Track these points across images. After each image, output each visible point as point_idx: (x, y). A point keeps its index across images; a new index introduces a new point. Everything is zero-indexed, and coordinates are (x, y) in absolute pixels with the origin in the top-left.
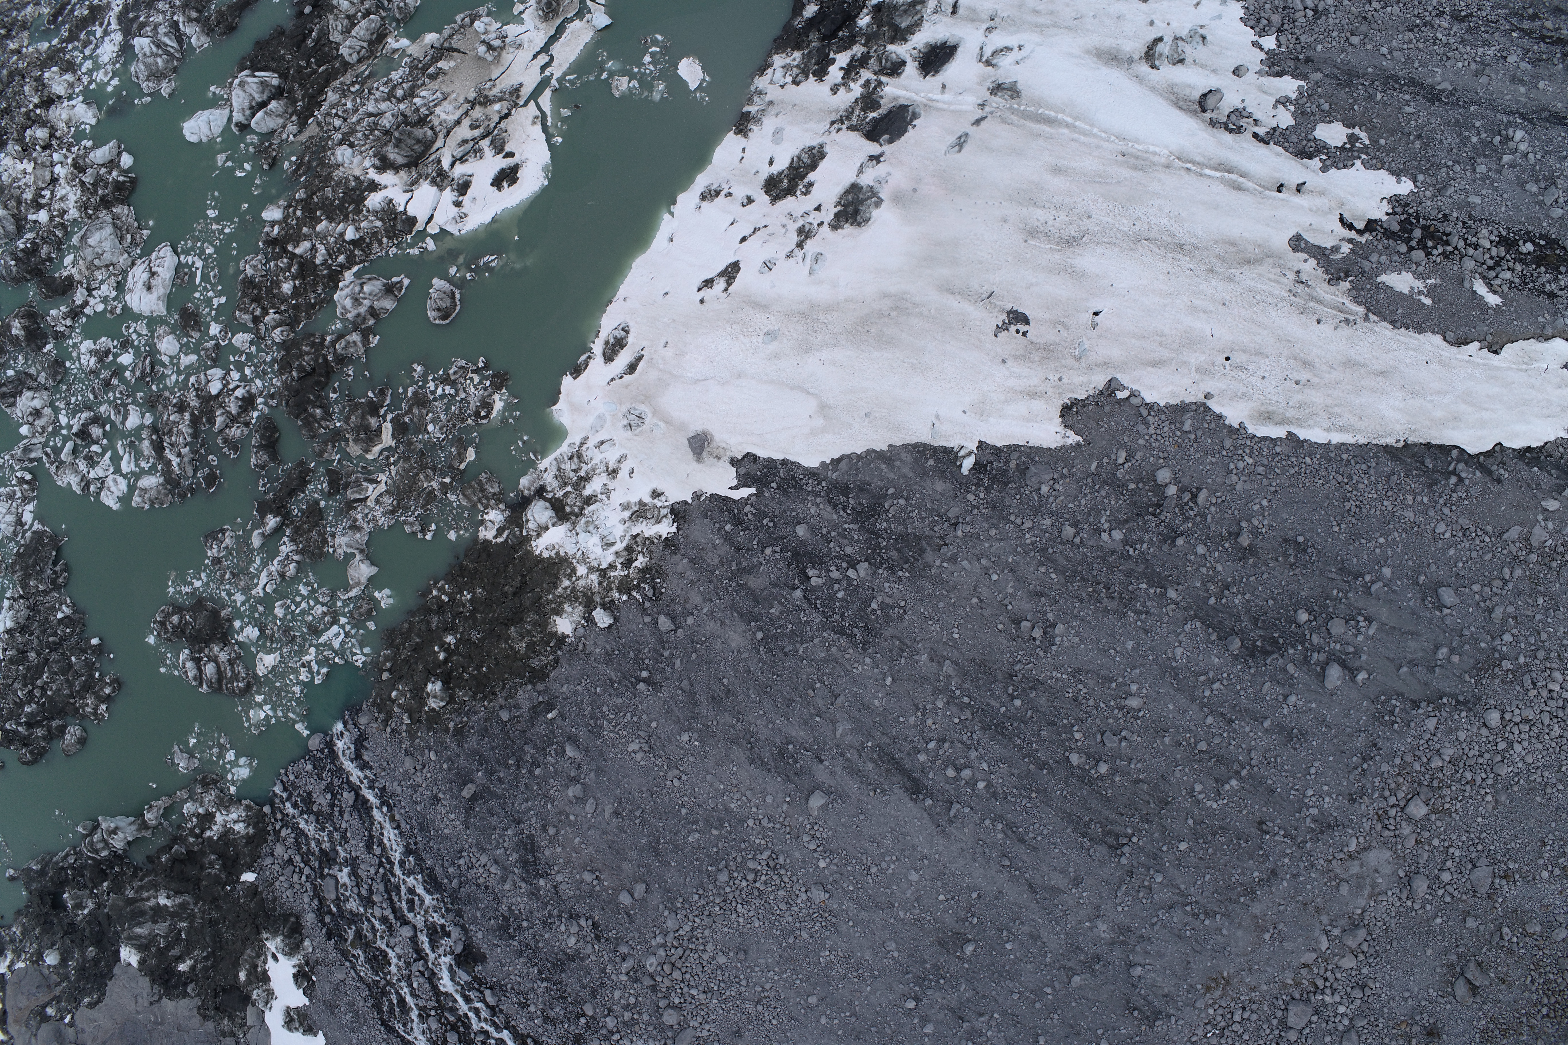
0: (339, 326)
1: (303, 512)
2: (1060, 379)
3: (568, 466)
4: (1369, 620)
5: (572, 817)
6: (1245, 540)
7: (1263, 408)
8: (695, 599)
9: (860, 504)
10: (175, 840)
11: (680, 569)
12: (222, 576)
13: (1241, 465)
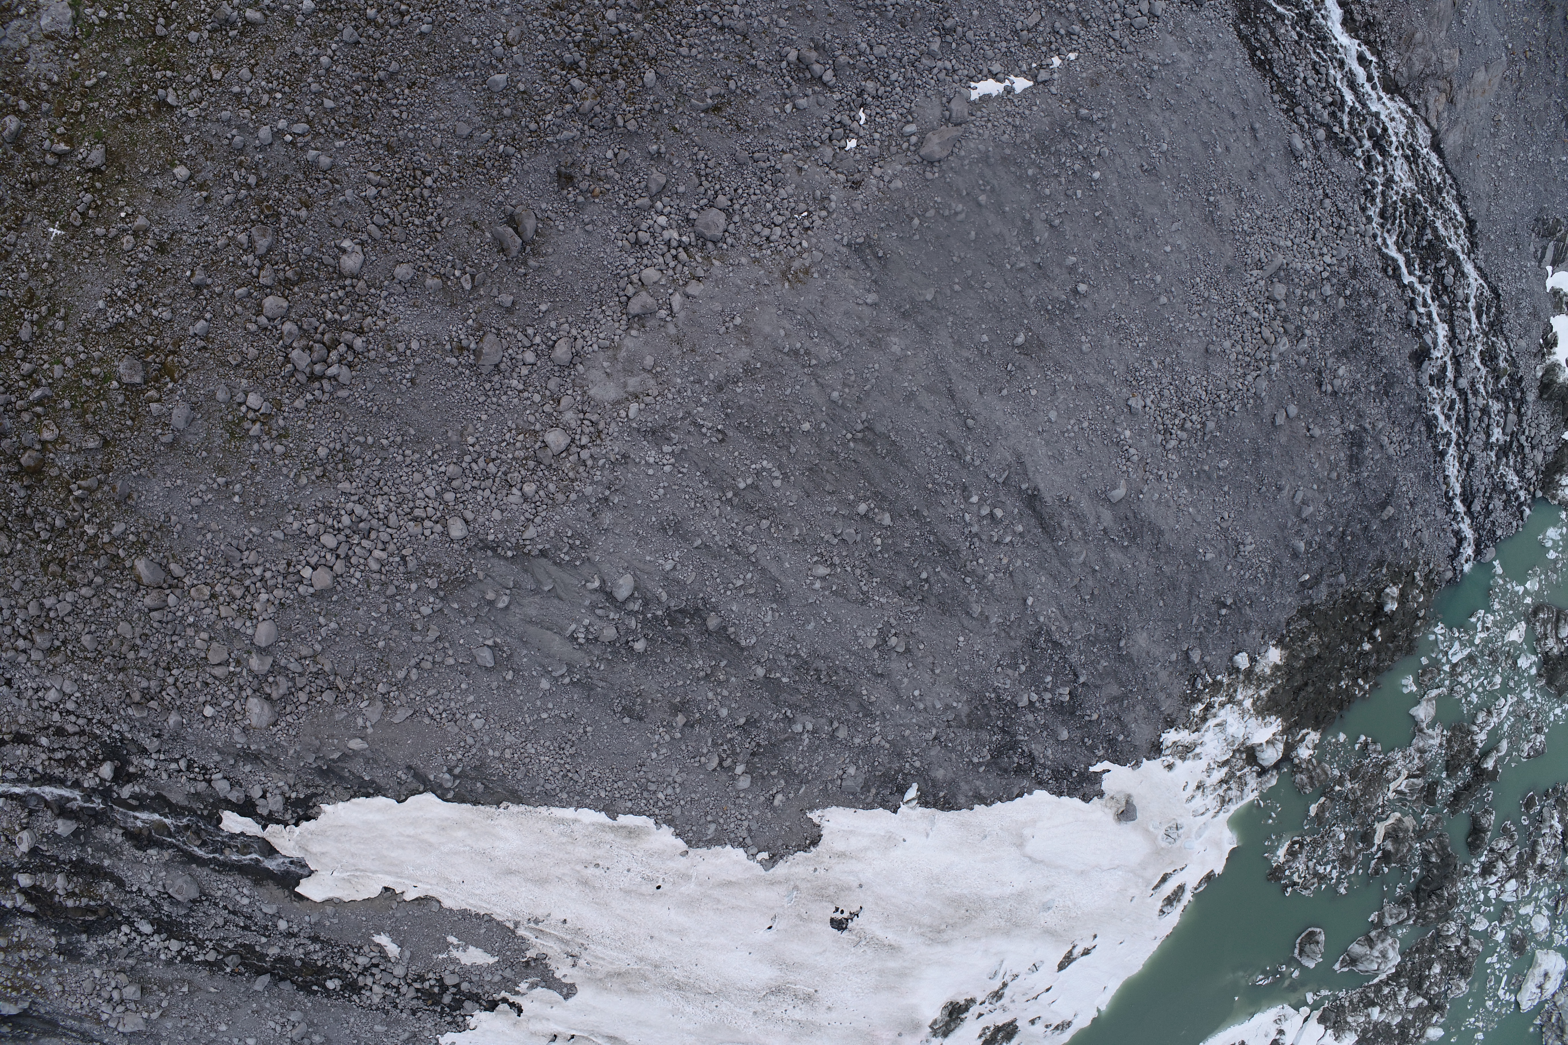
1: (1461, 769)
2: (815, 870)
3: (1235, 792)
4: (573, 639)
5: (1315, 487)
6: (681, 719)
7: (635, 842)
8: (1163, 675)
9: (1009, 758)
11: (1168, 703)
13: (669, 792)
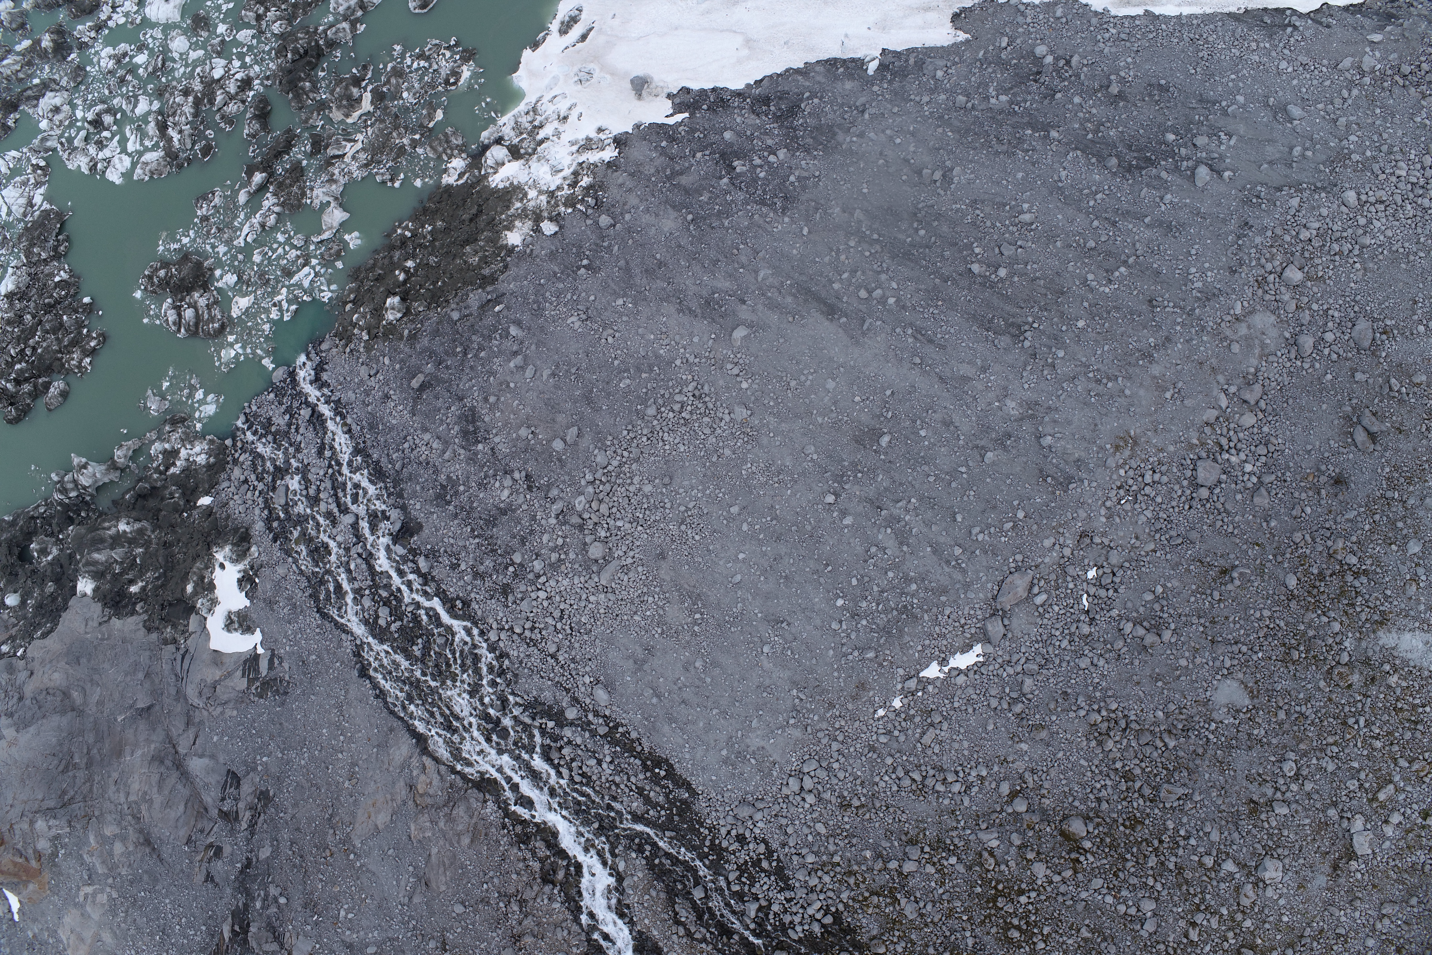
0: (331, 18)
1: (286, 171)
3: (524, 121)
4: (1230, 136)
5: (512, 385)
6: (1114, 89)
8: (633, 201)
9: (780, 109)
10: (140, 480)
11: (620, 181)
12: (208, 232)
13: (1107, 35)
